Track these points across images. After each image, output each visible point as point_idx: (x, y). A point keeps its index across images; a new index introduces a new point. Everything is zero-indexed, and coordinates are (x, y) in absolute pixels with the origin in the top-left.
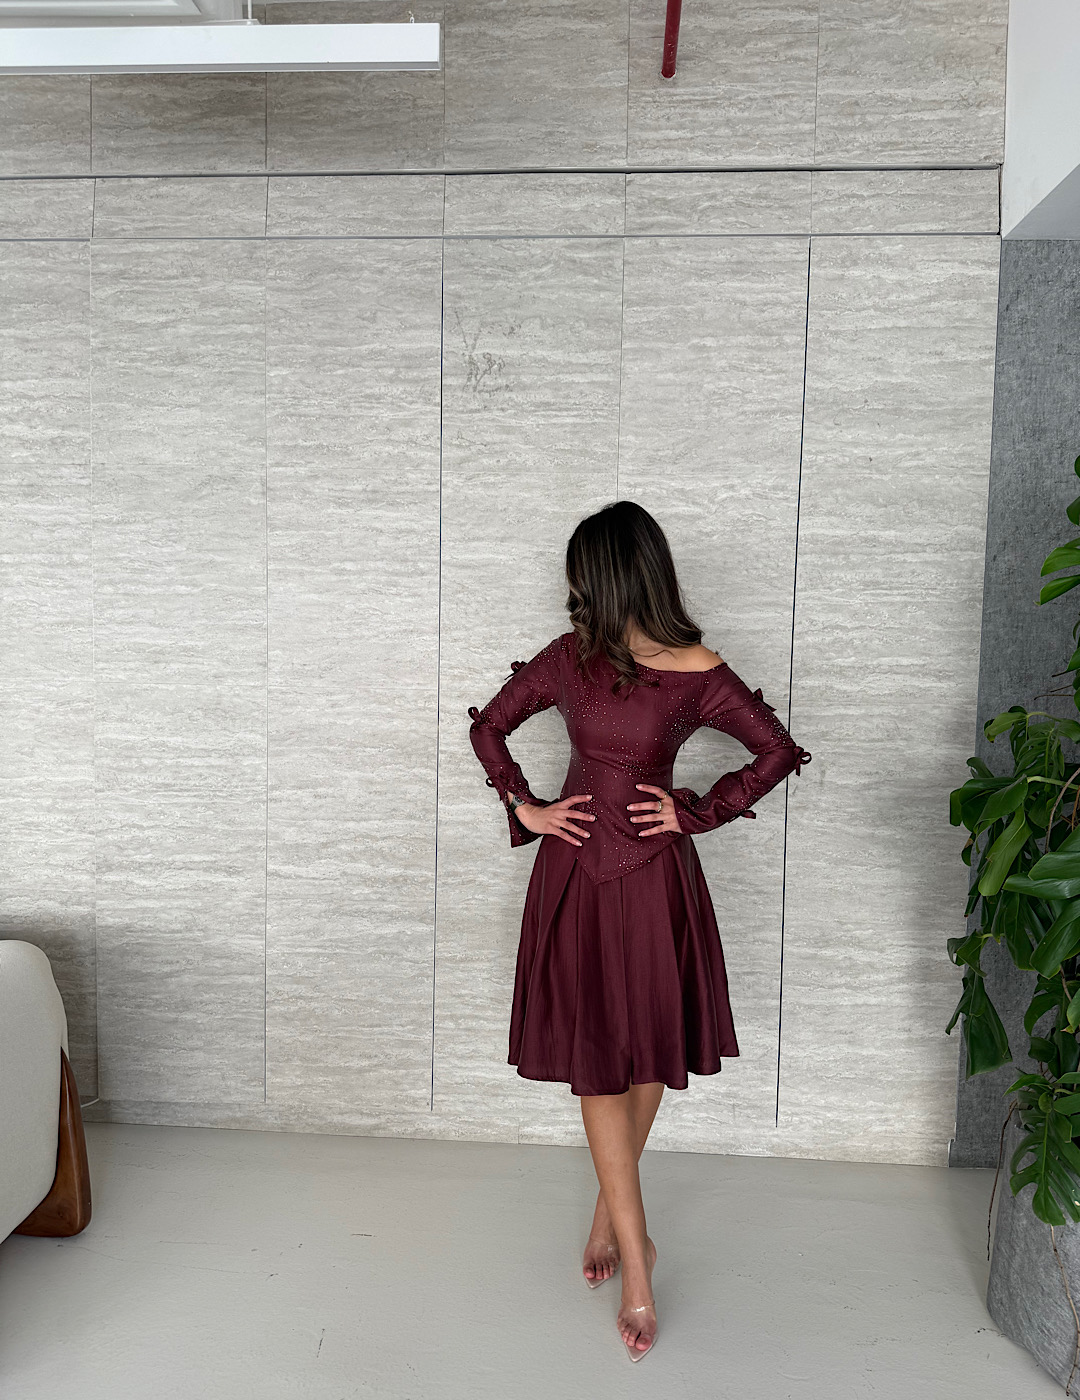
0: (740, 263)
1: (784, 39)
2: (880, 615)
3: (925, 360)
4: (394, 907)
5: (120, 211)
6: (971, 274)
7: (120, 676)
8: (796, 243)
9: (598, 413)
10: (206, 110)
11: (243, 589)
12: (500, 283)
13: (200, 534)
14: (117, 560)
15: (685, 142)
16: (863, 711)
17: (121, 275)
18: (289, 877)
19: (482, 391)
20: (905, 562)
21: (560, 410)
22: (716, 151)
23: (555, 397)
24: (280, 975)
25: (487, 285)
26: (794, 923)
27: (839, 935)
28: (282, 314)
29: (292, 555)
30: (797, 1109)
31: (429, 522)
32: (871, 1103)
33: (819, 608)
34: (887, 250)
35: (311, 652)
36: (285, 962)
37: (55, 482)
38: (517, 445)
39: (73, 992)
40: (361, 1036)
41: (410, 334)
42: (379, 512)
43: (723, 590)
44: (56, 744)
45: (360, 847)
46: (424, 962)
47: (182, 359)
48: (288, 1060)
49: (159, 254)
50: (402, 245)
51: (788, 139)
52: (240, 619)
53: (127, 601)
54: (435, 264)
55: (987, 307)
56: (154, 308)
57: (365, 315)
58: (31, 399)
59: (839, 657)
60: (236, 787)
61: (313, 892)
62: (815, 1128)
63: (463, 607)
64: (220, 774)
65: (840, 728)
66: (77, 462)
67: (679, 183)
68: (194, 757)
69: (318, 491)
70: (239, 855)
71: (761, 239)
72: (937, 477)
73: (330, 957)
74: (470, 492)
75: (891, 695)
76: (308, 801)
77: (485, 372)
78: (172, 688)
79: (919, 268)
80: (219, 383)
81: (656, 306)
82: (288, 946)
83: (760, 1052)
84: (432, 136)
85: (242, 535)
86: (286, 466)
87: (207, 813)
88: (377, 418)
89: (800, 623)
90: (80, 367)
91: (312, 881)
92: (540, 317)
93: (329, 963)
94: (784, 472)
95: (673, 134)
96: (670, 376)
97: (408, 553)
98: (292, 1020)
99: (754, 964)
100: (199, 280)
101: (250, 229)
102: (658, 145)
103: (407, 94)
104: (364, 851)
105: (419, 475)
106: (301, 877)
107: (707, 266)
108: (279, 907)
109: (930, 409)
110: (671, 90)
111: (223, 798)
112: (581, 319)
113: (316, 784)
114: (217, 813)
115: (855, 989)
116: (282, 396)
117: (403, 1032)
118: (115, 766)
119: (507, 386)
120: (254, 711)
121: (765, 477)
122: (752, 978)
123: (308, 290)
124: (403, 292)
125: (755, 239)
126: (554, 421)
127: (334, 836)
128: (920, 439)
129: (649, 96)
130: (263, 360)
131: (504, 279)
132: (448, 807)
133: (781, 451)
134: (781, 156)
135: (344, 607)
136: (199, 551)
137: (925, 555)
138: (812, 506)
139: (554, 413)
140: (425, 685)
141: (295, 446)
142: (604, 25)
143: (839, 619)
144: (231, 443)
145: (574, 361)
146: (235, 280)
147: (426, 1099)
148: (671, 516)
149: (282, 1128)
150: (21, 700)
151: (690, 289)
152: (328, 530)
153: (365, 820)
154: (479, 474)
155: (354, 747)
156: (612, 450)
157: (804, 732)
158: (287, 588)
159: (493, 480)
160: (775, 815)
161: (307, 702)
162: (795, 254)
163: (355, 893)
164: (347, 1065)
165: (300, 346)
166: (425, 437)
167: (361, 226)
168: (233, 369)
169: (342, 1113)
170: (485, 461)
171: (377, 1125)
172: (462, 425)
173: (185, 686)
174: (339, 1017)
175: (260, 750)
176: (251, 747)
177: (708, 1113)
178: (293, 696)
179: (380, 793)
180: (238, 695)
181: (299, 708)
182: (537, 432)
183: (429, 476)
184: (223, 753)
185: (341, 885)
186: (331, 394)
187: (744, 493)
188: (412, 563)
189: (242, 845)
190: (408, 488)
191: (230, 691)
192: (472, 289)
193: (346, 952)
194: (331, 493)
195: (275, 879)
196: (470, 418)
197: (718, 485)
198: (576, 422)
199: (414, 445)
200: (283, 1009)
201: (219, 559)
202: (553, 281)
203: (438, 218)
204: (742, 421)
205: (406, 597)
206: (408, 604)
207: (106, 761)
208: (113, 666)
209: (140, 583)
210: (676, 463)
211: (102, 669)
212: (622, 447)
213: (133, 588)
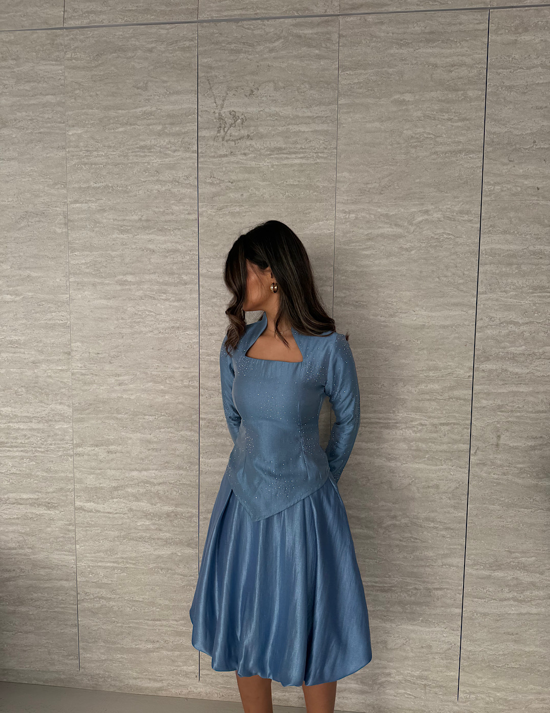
0: (432, 33)
2: (545, 313)
4: (168, 535)
8: (478, 16)
9: (320, 155)
11: (52, 297)
12: (242, 56)
13: (20, 256)
16: (531, 389)
18: (91, 511)
19: (229, 140)
21: (290, 153)
23: (286, 143)
24: (87, 581)
25: (232, 58)
26: (474, 552)
27: (509, 561)
28: (77, 87)
29: (87, 270)
30: (473, 689)
31: (190, 244)
32: (531, 686)
33: (497, 308)
35: (103, 344)
36: (91, 572)
38: (257, 181)
40: (146, 627)
41: (173, 98)
42: (152, 237)
43: (420, 294)
45: (142, 490)
46: (191, 576)
47: (3, 123)
48: (95, 642)
50: (167, 29)
52: (50, 320)
54: (192, 43)
57: (139, 85)
59: (512, 347)
60: (51, 444)
61: (108, 522)
62: (487, 703)
63: (216, 309)
64: (38, 435)
65: (513, 402)
68: (19, 422)
69: (105, 221)
70: (54, 494)
71: (449, 13)
73: (123, 570)
74: (221, 220)
76: (103, 456)
77: (231, 125)
78: (3, 371)
80: (31, 141)
81: (365, 70)
82: (92, 561)
83: (446, 647)
85: (50, 256)
86: (82, 203)
87: (31, 463)
88: (149, 164)
89: (481, 319)
91: (108, 515)
92: (274, 81)
93: (122, 574)
94: (468, 199)
96: (377, 124)
98: (97, 613)
99: (442, 582)
100: (15, 62)
101: (51, 22)
104: (145, 493)
105: (182, 207)
106: (99, 511)
107: (406, 36)
108: (83, 533)
111: (42, 452)
112: (305, 82)
113: (108, 443)
114: (38, 463)
115: (520, 601)
116: (78, 149)
117: (177, 625)
119: (248, 136)
120: (62, 388)
121: (454, 203)
122: (441, 593)
123: (96, 67)
124: (167, 66)
125: (445, 13)
126: (285, 162)
127: (123, 481)
130: (64, 123)
131: (245, 52)
132: (207, 461)
133: (466, 183)
135: (126, 310)
136: (20, 269)
138: (491, 226)
139: (285, 156)
140: (189, 368)
141: (88, 187)
143: (512, 316)
144: (41, 187)
145: (300, 114)
146: (42, 62)
147: (195, 673)
148: (378, 236)
149: (93, 687)
151: (392, 55)
152: (113, 251)
153: (145, 470)
154: (226, 206)
155: (137, 415)
156: (331, 184)
157: (484, 405)
158: (84, 295)
159: (238, 210)
160: (460, 469)
161: (101, 382)
162: (477, 24)
163: (139, 524)
164: (137, 647)
165: (90, 111)
166: (186, 177)
167: (135, 16)
168: (42, 130)
169: (135, 679)
170: (231, 195)
171: (161, 688)
172: (214, 167)
173: (12, 370)
174: (131, 613)
175: (67, 417)
176: (61, 415)
177: (405, 690)
178: (90, 377)
179: (156, 450)
180: (50, 377)
181: (95, 386)
182: (272, 171)
183: (189, 208)
184: (41, 420)
185: (129, 518)
186: (114, 147)
187: (436, 216)
188: (177, 276)
189: (57, 487)
190: (173, 217)
191: (44, 374)
192: (220, 61)
193: (134, 566)
194: (115, 223)
195: (81, 513)
196: (220, 162)
197: (416, 210)
198: (303, 163)
199: (177, 184)
200: (90, 606)
201: (34, 274)
202: (284, 53)
203: (194, 7)
204: (434, 160)
205: (173, 301)
206: (175, 307)
210: (381, 194)
212: (339, 182)
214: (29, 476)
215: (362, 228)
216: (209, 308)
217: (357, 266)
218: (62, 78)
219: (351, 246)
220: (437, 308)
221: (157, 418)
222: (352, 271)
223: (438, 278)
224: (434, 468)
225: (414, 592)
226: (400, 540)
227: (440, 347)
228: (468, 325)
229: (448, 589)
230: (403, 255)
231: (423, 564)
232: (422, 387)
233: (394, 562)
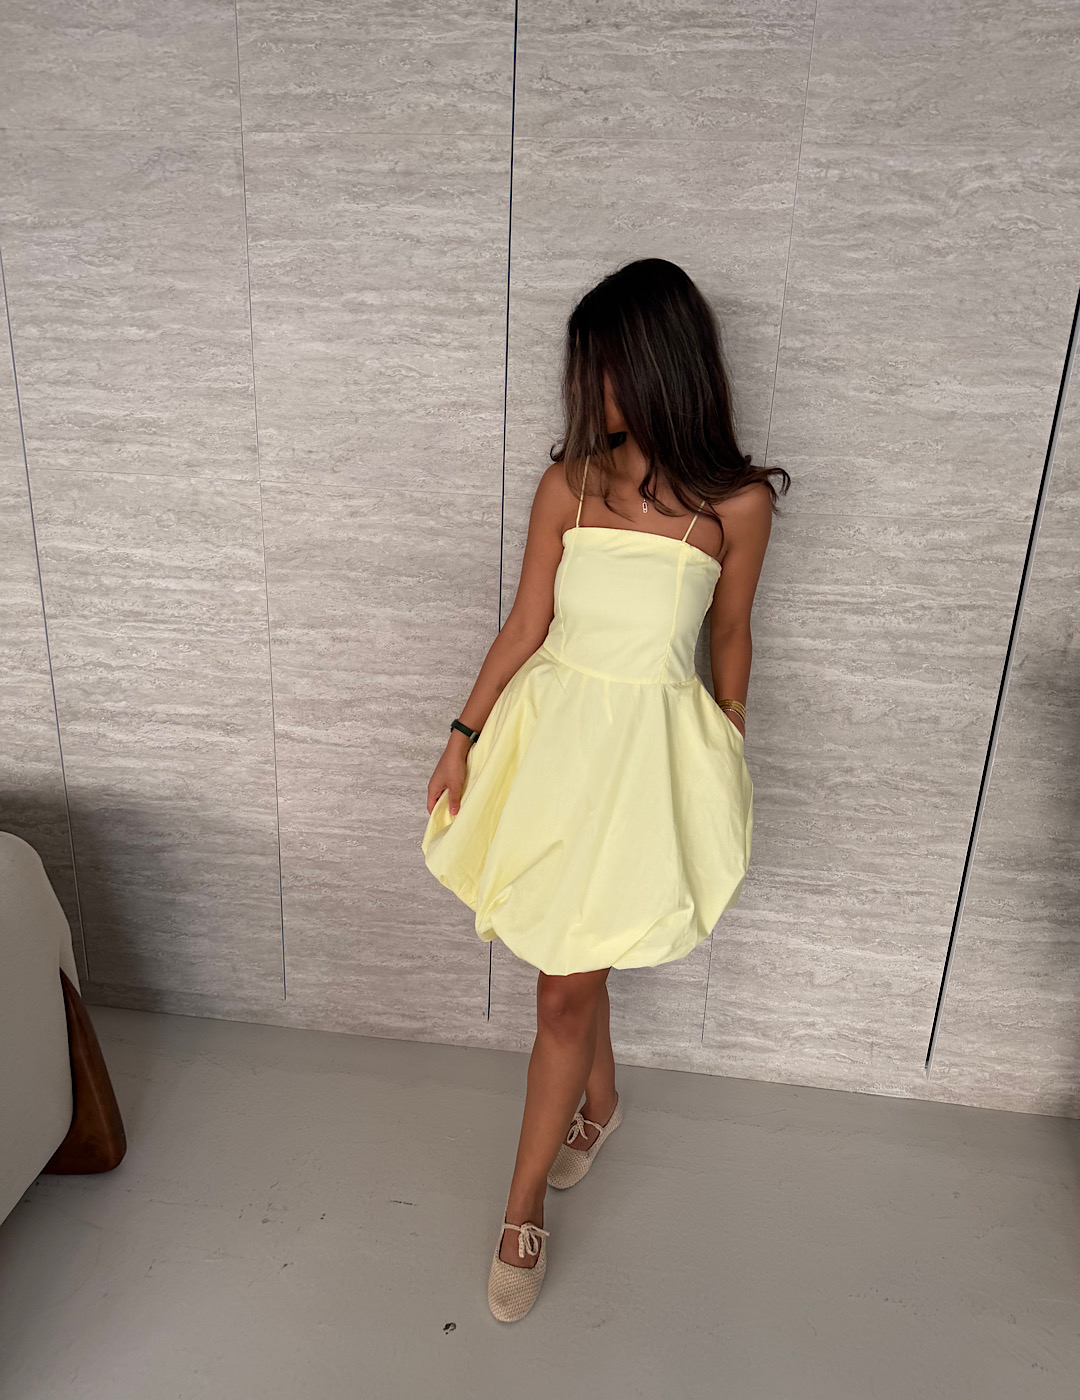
7: (61, 461)
9: (777, 31)
11: (217, 333)
13: (151, 246)
14: (39, 286)
18: (304, 741)
21: (714, 26)
24: (297, 857)
29: (286, 280)
30: (956, 1060)
31: (492, 226)
35: (319, 433)
36: (303, 843)
38: (638, 89)
40: (401, 934)
42: (416, 209)
45: (396, 709)
48: (312, 955)
52: (215, 380)
53: (59, 349)
60: (228, 621)
61: (336, 761)
63: (541, 367)
64: (204, 602)
68: (168, 577)
69: (320, 172)
70: (237, 709)
73: (361, 840)
74: (559, 174)
76: (323, 644)
78: (131, 479)
82: (307, 824)
83: (915, 986)
85: (211, 247)
86: (272, 130)
87: (193, 653)
88: (411, 43)
91: (334, 748)
93: (359, 848)
97: (460, 277)
98: (316, 910)
99: (922, 883)
104: (401, 714)
105: (478, 145)
106: (318, 742)
108: (291, 777)
111: (212, 634)
113: (333, 622)
114: (205, 653)
115: (1060, 923)
116: (261, 6)
117: (453, 932)
118: (67, 584)
120: (245, 516)
121: (1048, 152)
122: (918, 899)
126: (702, 46)
127: (361, 692)
135: (363, 365)
136: (153, 273)
139: (702, 31)
141: (285, 96)
144: (187, 92)
147: (481, 1008)
148: (882, 219)
149: (308, 1026)
152: (337, 238)
153: (401, 674)
154: (573, 143)
155: (384, 575)
156: (795, 99)
157: (1052, 576)
158: (280, 332)
159: (596, 153)
160: (983, 691)
161: (317, 507)
163: (390, 766)
164: (384, 964)
166: (488, 78)
169: (379, 1014)
170: (583, 119)
171: (422, 1029)
172: (549, 54)
173: (148, 477)
174: (373, 910)
175: (255, 572)
176: (243, 567)
177: (837, 1049)
178: (296, 498)
179: (421, 639)
180: (220, 494)
181: (305, 516)
182: (671, 68)
183: (493, 146)
184: (207, 574)
185: (372, 754)
187: (1009, 180)
188: (464, 294)
189: (241, 697)
190: (460, 167)
191: (209, 487)
193: (380, 836)
194: (342, 177)
195: (286, 743)
196: (562, 42)
197: (967, 165)
198: (739, 48)
199: (469, 91)
200: (303, 897)
201: (181, 285)
204: (1020, 49)
205: (456, 349)
206: (459, 360)
207: (56, 578)
208: (50, 446)
209: (74, 321)
210: (900, 126)
211: (37, 450)
212: (812, 95)
213: (65, 329)
215: (851, 201)
217: (833, 284)
219: (826, 240)
220: (985, 378)
221: (421, 580)
222: (822, 295)
223: (995, 315)
224: (935, 686)
225: (871, 896)
226: (855, 809)
227: (979, 457)
228: (1040, 416)
229: (931, 894)
230: (929, 263)
231: (892, 850)
232: (934, 535)
233: (839, 846)
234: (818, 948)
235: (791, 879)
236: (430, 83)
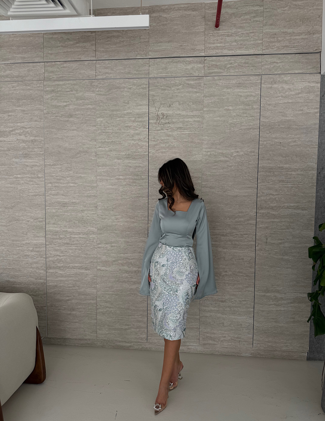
0: (239, 83)
1: (253, 15)
2: (284, 191)
3: (297, 112)
4: (135, 280)
5: (52, 72)
6: (312, 85)
7: (53, 211)
8: (257, 77)
9: (196, 130)
10: (78, 41)
11: (90, 184)
12: (166, 91)
13: (77, 168)
14: (52, 176)
15: (222, 47)
16: (279, 220)
17: (53, 91)
18: (104, 271)
19: (161, 124)
20: (292, 174)
21: (185, 129)
22: (232, 50)
23: (183, 126)
24: (101, 300)
25: (162, 92)
26: (258, 285)
27: (272, 289)
28: (101, 102)
29: (104, 174)
30: (259, 342)
31: (145, 164)
32: (282, 340)
33: (265, 189)
34: (285, 79)
37: (33, 153)
38: (171, 140)
39: (39, 306)
40: (125, 319)
41: (139, 107)
42: (130, 161)
43: (235, 183)
44: (34, 231)
45: (125, 262)
47: (71, 116)
48: (104, 326)
49: (64, 85)
50: (137, 80)
51: (254, 45)
52: (89, 194)
53: (55, 188)
54: (147, 86)
55: (317, 96)
56: (62, 101)
57: (125, 102)
58: (26, 128)
59: (271, 204)
60: (88, 244)
61: (111, 275)
62: (265, 348)
63: (155, 189)
64: (83, 240)
65: (272, 225)
66: (39, 147)
67: (221, 60)
68: (75, 235)
69: (112, 155)
70: (89, 264)
71: (246, 76)
72: (301, 148)
73: (116, 295)
74: (157, 155)
75: (288, 215)
76: (109, 248)
77: (162, 119)
78: (69, 214)
79: (295, 84)
80: (82, 123)
81: (214, 97)
82: (103, 291)
83: (248, 324)
84: (145, 47)
85: (89, 168)
86: (102, 148)
87: (80, 251)
88: (129, 133)
89: (259, 193)
90: (40, 118)
91: (110, 272)
92: (179, 102)
93: (116, 297)
94: (254, 147)
95: (219, 45)
96: (219, 118)
97: (139, 173)
98: (105, 314)
99: (245, 298)
100: (76, 92)
101: (91, 77)
102: (214, 48)
103: (137, 35)
105: (142, 150)
106: (107, 271)
107: (230, 85)
108: (101, 280)
109: (299, 127)
110: (218, 32)
111: (84, 247)
112: (191, 102)
113: (112, 243)
114: (82, 251)
115: (277, 305)
116: (101, 127)
117: (138, 318)
118: (52, 238)
119: (168, 122)
120: (93, 221)
121: (248, 148)
122: (245, 302)
123: (108, 94)
124: (137, 95)
125: (244, 76)
126: (183, 133)
127: (117, 258)
128: (296, 136)
129: (211, 34)
130: (95, 116)
131: (167, 90)
133: (253, 141)
134: (252, 51)
135: (119, 190)
136: (77, 173)
137: (298, 172)
138: (263, 157)
139: (183, 130)
140: (144, 213)
141: (105, 142)
142: (197, 12)
143: (271, 192)
144: (86, 141)
145: (189, 114)
146: (87, 92)
147: (145, 338)
148: (219, 161)
149: (102, 346)
150: (23, 218)
151: (224, 92)
152: (115, 167)
153: (126, 254)
154: (160, 149)
155: (123, 232)
156: (201, 141)
157: (261, 227)
158: (103, 184)
160: (252, 252)
161: (109, 218)
162: (257, 80)
163: (123, 276)
164: (121, 328)
165: (106, 112)
166: (144, 138)
167: (124, 75)
168: (86, 119)
170: (162, 145)
171: (131, 346)
172: (155, 134)
173: (73, 214)
174: (119, 313)
175: (95, 233)
176: (92, 232)
177: (232, 343)
178: (104, 216)
179: (131, 245)
180: (88, 216)
181: (106, 220)
182: (178, 136)
183: (145, 150)
184: (84, 234)
185: (119, 273)
186: (116, 126)
187: (241, 153)
188: (140, 176)
189: (90, 261)
190: (139, 154)
191: (86, 215)
192: (158, 93)
193: (121, 293)
194: (116, 156)
195: (99, 271)
196: (157, 132)
197: (234, 151)
198: (190, 133)
199: (140, 141)
200: (102, 311)
201: (82, 176)
202: (182, 90)
203: (147, 72)
204: (241, 132)
205: (138, 186)
206: (139, 188)
207: (49, 236)
208: (51, 208)
209: (59, 183)
210: (220, 145)
211: (48, 209)
212: (203, 140)
213: (57, 184)
214: (79, 257)
215: (213, 158)
216: (152, 189)
217: (211, 173)
218: (95, 98)
220: (242, 189)
221: (131, 232)
222: (209, 174)
223: (242, 177)
224: (242, 252)
225: (235, 302)
226: (228, 281)
227: (243, 204)
228: (254, 195)
230: (228, 168)
231: (238, 290)
232: (237, 219)
233: (226, 290)
234: (224, 316)
235: (216, 299)
236: (133, 139)
